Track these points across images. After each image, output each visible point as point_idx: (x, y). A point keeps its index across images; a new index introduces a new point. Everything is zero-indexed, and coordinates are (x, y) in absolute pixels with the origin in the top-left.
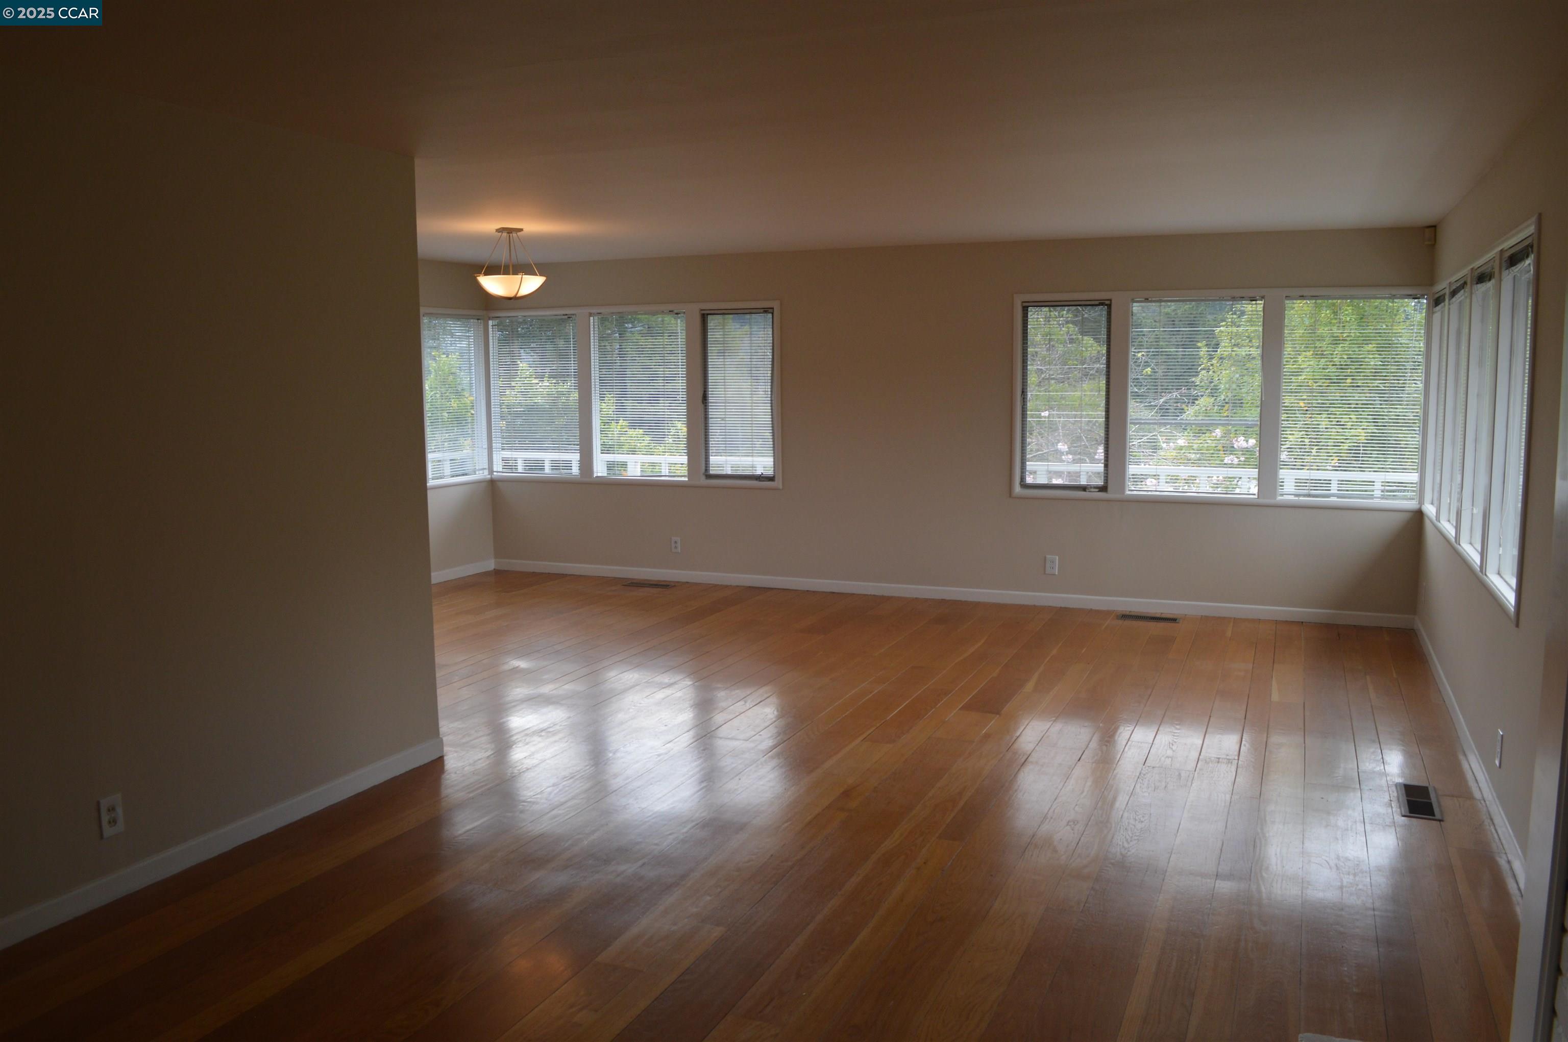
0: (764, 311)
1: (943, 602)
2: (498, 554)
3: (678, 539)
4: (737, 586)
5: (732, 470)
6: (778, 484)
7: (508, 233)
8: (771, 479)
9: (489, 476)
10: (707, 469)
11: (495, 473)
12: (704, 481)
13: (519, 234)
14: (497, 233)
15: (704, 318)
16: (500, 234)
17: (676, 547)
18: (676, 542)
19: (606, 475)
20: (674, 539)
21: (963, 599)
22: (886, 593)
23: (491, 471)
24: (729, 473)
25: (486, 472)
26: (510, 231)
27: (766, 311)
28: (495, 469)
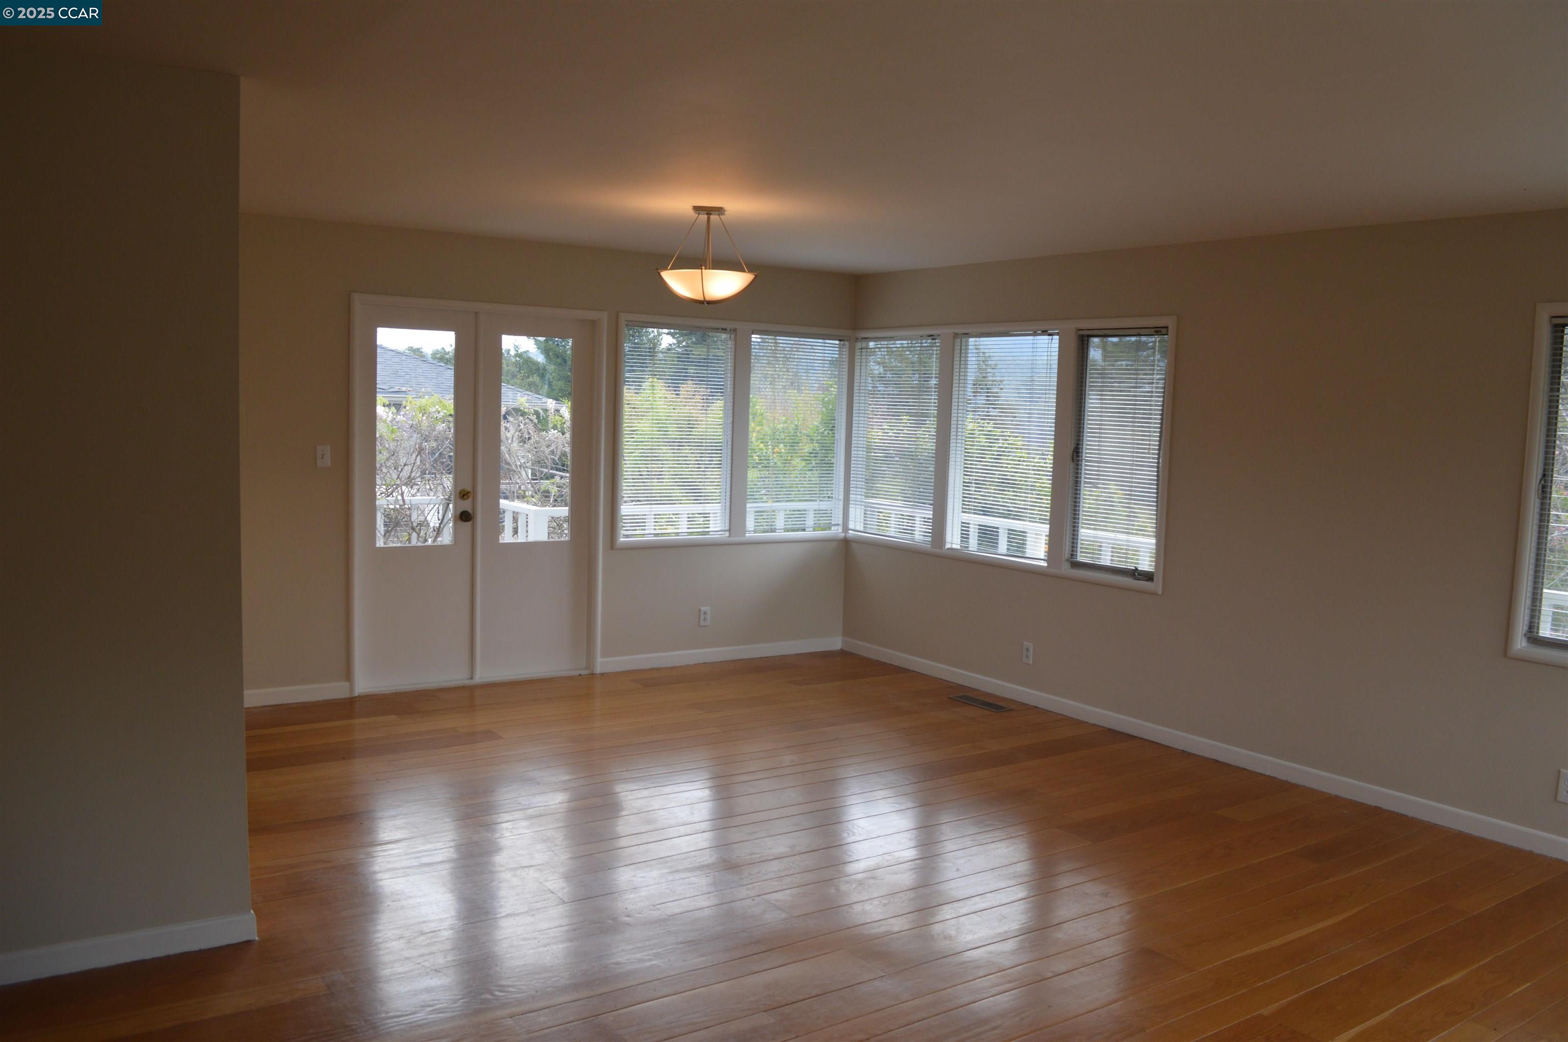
0: (1157, 332)
1: (1377, 811)
2: (848, 631)
3: (1030, 645)
4: (1095, 725)
5: (1112, 560)
6: (1156, 586)
7: (707, 214)
8: (1148, 576)
9: (843, 534)
10: (1073, 554)
11: (850, 532)
12: (1065, 569)
15: (1083, 341)
17: (1027, 657)
18: (1027, 650)
19: (959, 547)
20: (1026, 644)
21: (1410, 813)
22: (1293, 779)
23: (846, 528)
24: (1108, 563)
25: (840, 529)
26: (709, 211)
27: (1158, 331)
28: (851, 526)
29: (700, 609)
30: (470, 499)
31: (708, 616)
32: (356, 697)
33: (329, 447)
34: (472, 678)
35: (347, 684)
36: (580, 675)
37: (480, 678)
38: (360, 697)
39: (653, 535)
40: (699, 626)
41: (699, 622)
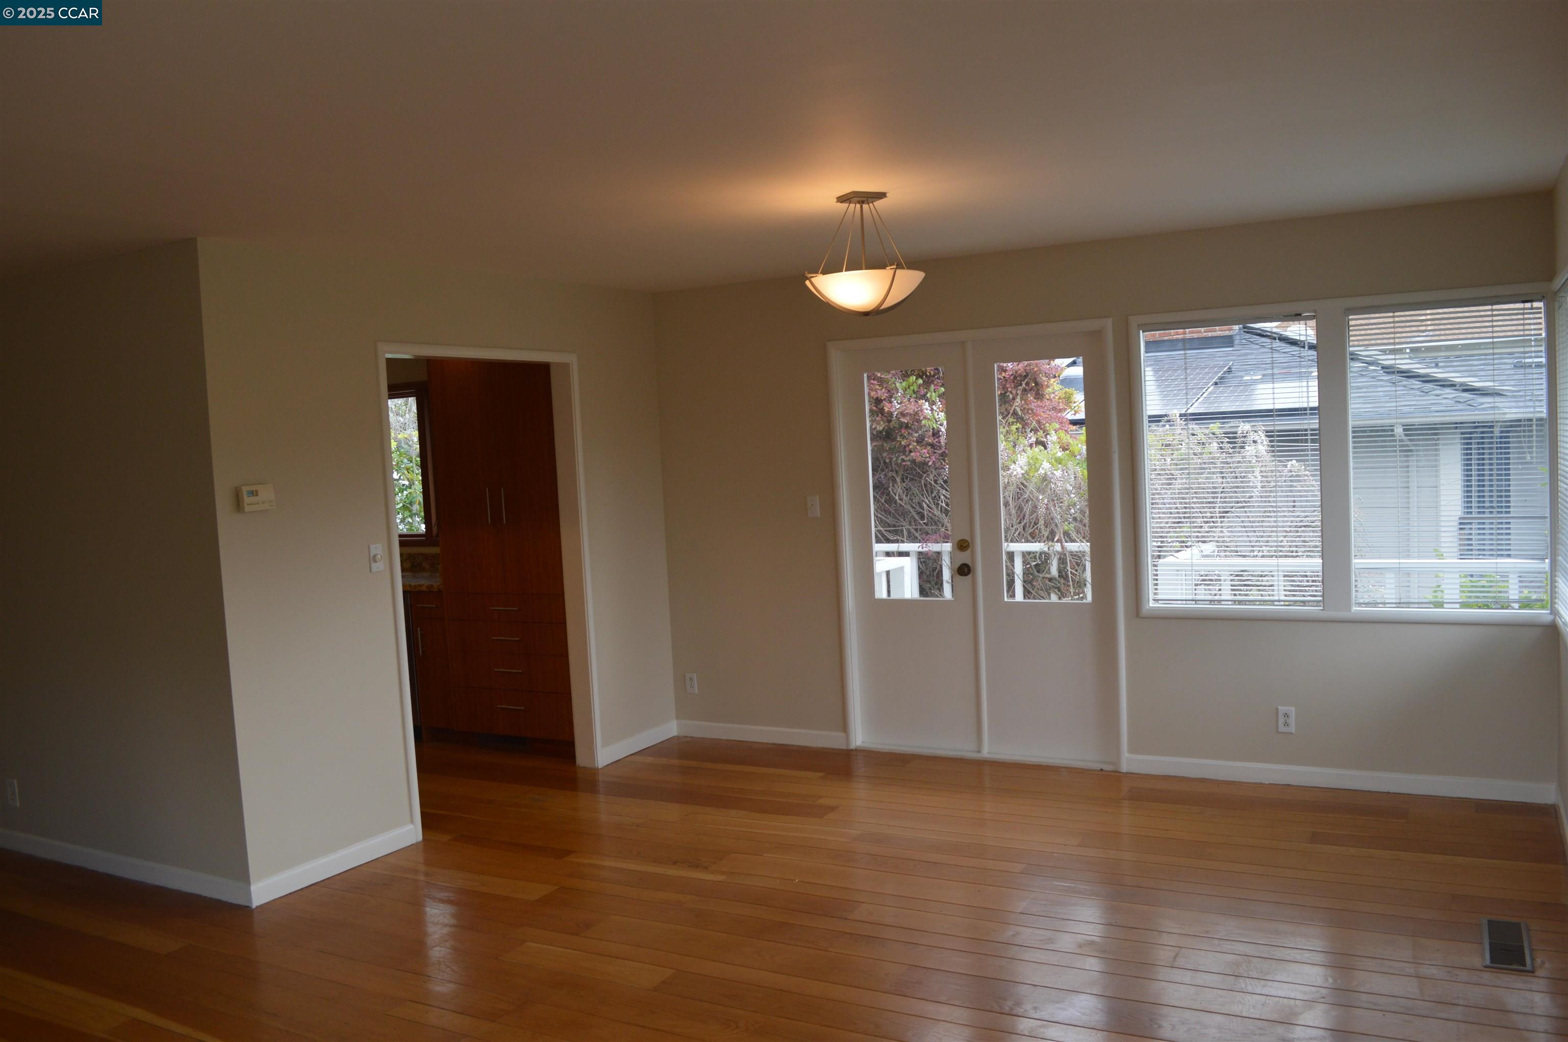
7: (860, 200)
13: (879, 204)
14: (839, 204)
16: (845, 205)
26: (863, 197)
29: (1277, 709)
30: (969, 551)
31: (1292, 721)
32: (852, 750)
33: (818, 496)
34: (979, 752)
35: (843, 734)
36: (1102, 770)
37: (988, 753)
38: (858, 751)
39: (1208, 602)
40: (1277, 732)
41: (1277, 728)
